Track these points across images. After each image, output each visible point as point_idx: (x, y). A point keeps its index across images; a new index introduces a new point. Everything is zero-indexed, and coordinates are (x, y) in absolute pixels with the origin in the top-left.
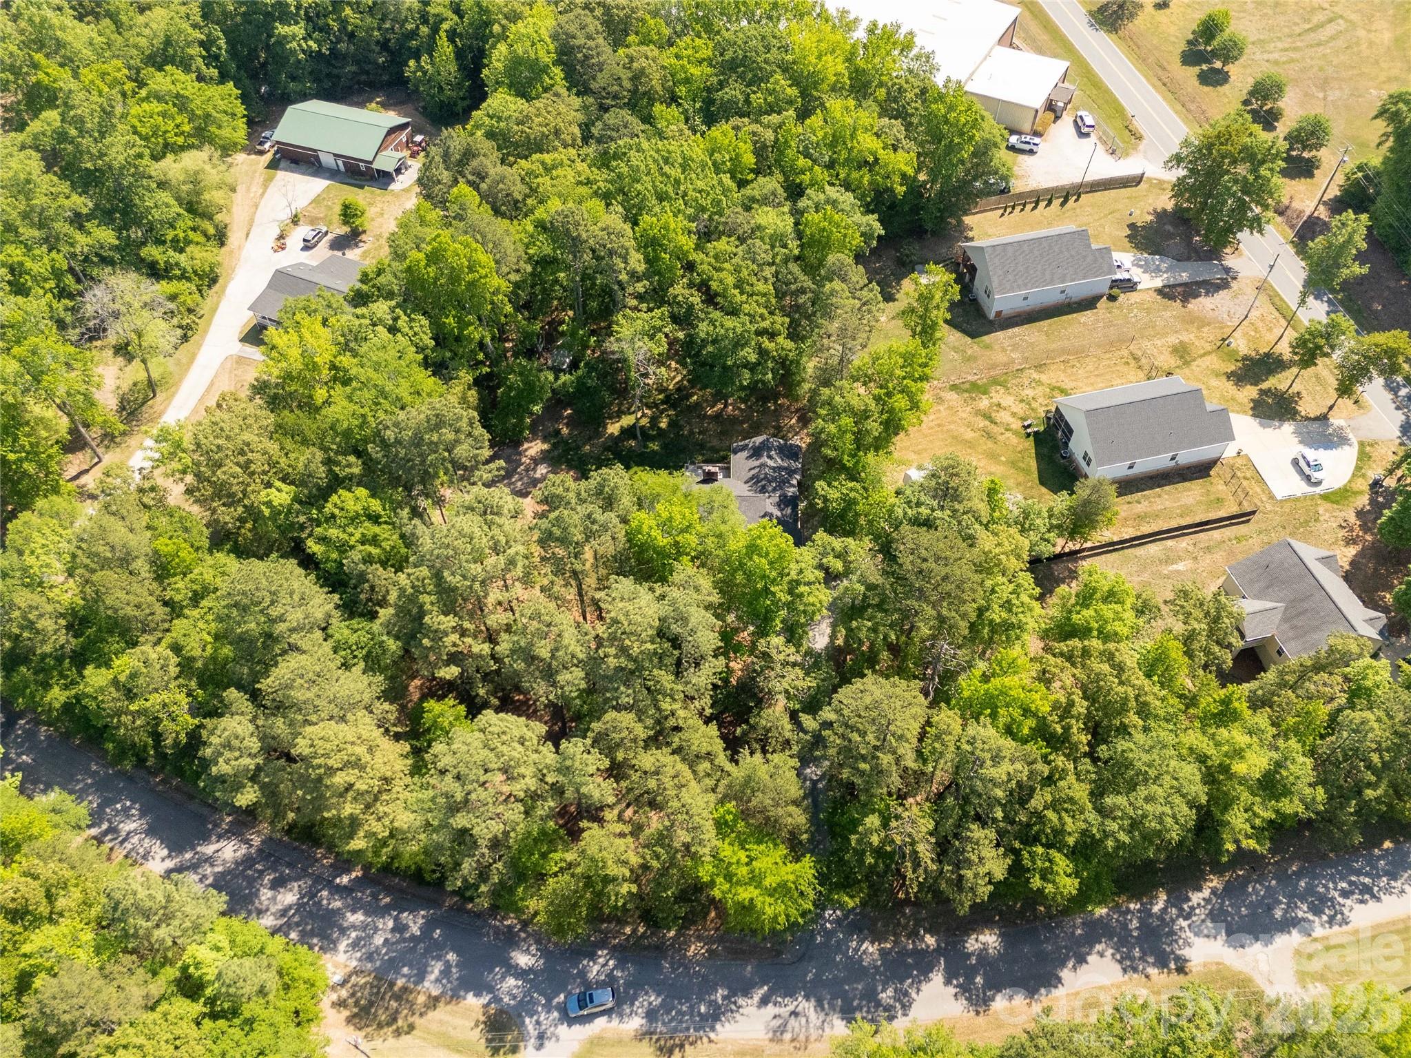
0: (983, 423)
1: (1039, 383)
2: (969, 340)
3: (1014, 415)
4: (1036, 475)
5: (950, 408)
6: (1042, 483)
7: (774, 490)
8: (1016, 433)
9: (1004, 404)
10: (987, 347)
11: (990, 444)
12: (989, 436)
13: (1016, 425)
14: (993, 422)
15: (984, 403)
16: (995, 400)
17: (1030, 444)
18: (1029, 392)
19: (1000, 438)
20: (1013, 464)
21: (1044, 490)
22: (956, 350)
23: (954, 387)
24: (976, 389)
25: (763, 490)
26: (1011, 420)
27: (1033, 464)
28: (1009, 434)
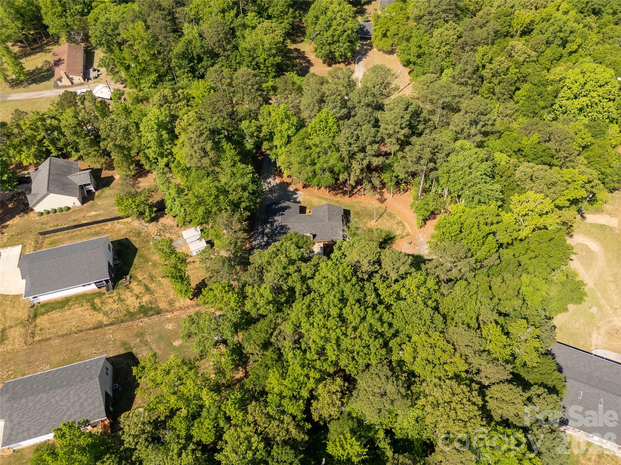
0: (152, 286)
1: (106, 314)
2: (134, 351)
3: (131, 291)
4: (138, 254)
5: (167, 297)
6: (136, 250)
7: (276, 229)
8: (136, 278)
9: (134, 298)
10: (124, 344)
11: (153, 272)
12: (152, 278)
13: (134, 285)
14: (146, 286)
15: (146, 298)
16: (139, 301)
17: (132, 271)
18: (115, 306)
19: (146, 276)
20: (147, 260)
21: (137, 246)
22: (146, 343)
23: (159, 312)
24: (145, 311)
25: (282, 227)
26: (134, 287)
27: (136, 261)
28: (140, 278)
